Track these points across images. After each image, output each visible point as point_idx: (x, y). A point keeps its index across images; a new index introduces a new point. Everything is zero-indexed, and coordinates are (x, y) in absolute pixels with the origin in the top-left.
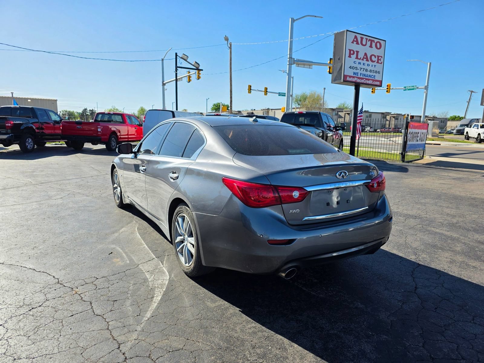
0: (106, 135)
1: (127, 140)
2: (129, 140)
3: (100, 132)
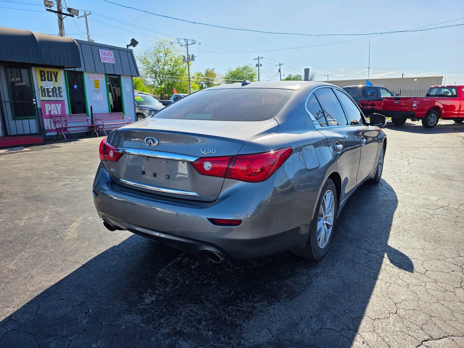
0: (423, 110)
1: (457, 116)
2: (459, 116)
3: (415, 107)
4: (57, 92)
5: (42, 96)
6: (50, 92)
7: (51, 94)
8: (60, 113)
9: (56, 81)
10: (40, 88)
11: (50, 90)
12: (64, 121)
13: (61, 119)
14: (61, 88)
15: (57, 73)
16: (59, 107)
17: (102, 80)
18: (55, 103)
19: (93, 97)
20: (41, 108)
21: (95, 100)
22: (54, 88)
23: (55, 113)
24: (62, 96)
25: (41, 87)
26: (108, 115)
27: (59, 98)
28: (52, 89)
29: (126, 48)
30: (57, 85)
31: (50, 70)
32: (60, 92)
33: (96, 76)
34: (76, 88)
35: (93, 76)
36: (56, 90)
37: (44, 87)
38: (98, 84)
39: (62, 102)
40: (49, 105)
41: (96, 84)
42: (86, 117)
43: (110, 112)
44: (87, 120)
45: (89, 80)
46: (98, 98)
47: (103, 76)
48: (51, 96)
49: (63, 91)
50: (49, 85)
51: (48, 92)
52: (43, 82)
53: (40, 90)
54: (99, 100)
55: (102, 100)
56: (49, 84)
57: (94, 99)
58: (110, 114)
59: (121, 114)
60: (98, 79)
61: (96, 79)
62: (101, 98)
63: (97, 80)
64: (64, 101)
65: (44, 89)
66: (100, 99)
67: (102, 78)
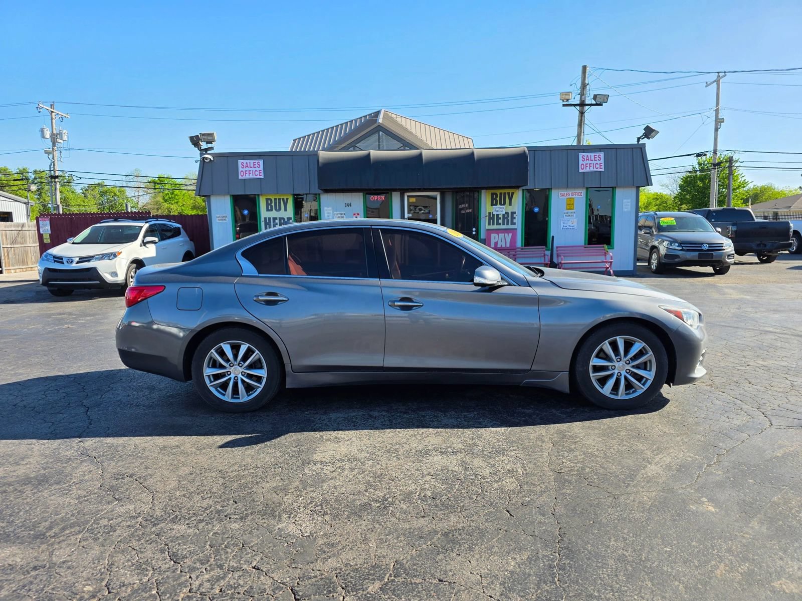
4: (510, 218)
5: (489, 224)
6: (500, 218)
7: (501, 221)
8: (508, 245)
9: (510, 204)
10: (487, 214)
11: (501, 216)
12: (512, 256)
13: (509, 252)
14: (515, 213)
15: (513, 194)
16: (509, 237)
17: (579, 197)
18: (504, 233)
19: (562, 222)
20: (485, 239)
21: (564, 227)
22: (507, 213)
23: (501, 245)
24: (515, 224)
25: (490, 213)
26: (583, 248)
27: (510, 227)
28: (504, 215)
29: (636, 143)
30: (510, 209)
31: (503, 191)
32: (513, 218)
33: (570, 193)
34: (537, 212)
35: (566, 193)
36: (508, 216)
37: (494, 213)
38: (573, 204)
39: (513, 231)
40: (496, 235)
41: (569, 204)
42: (544, 251)
43: (585, 244)
44: (545, 255)
45: (558, 199)
46: (570, 223)
47: (582, 192)
48: (500, 224)
49: (516, 217)
50: (500, 210)
51: (498, 218)
52: (494, 207)
53: (487, 218)
54: (570, 227)
55: (576, 227)
56: (501, 208)
57: (562, 225)
58: (585, 247)
59: (603, 247)
60: (573, 197)
61: (571, 196)
62: (575, 224)
63: (571, 198)
64: (516, 229)
65: (494, 215)
66: (572, 225)
67: (580, 194)
